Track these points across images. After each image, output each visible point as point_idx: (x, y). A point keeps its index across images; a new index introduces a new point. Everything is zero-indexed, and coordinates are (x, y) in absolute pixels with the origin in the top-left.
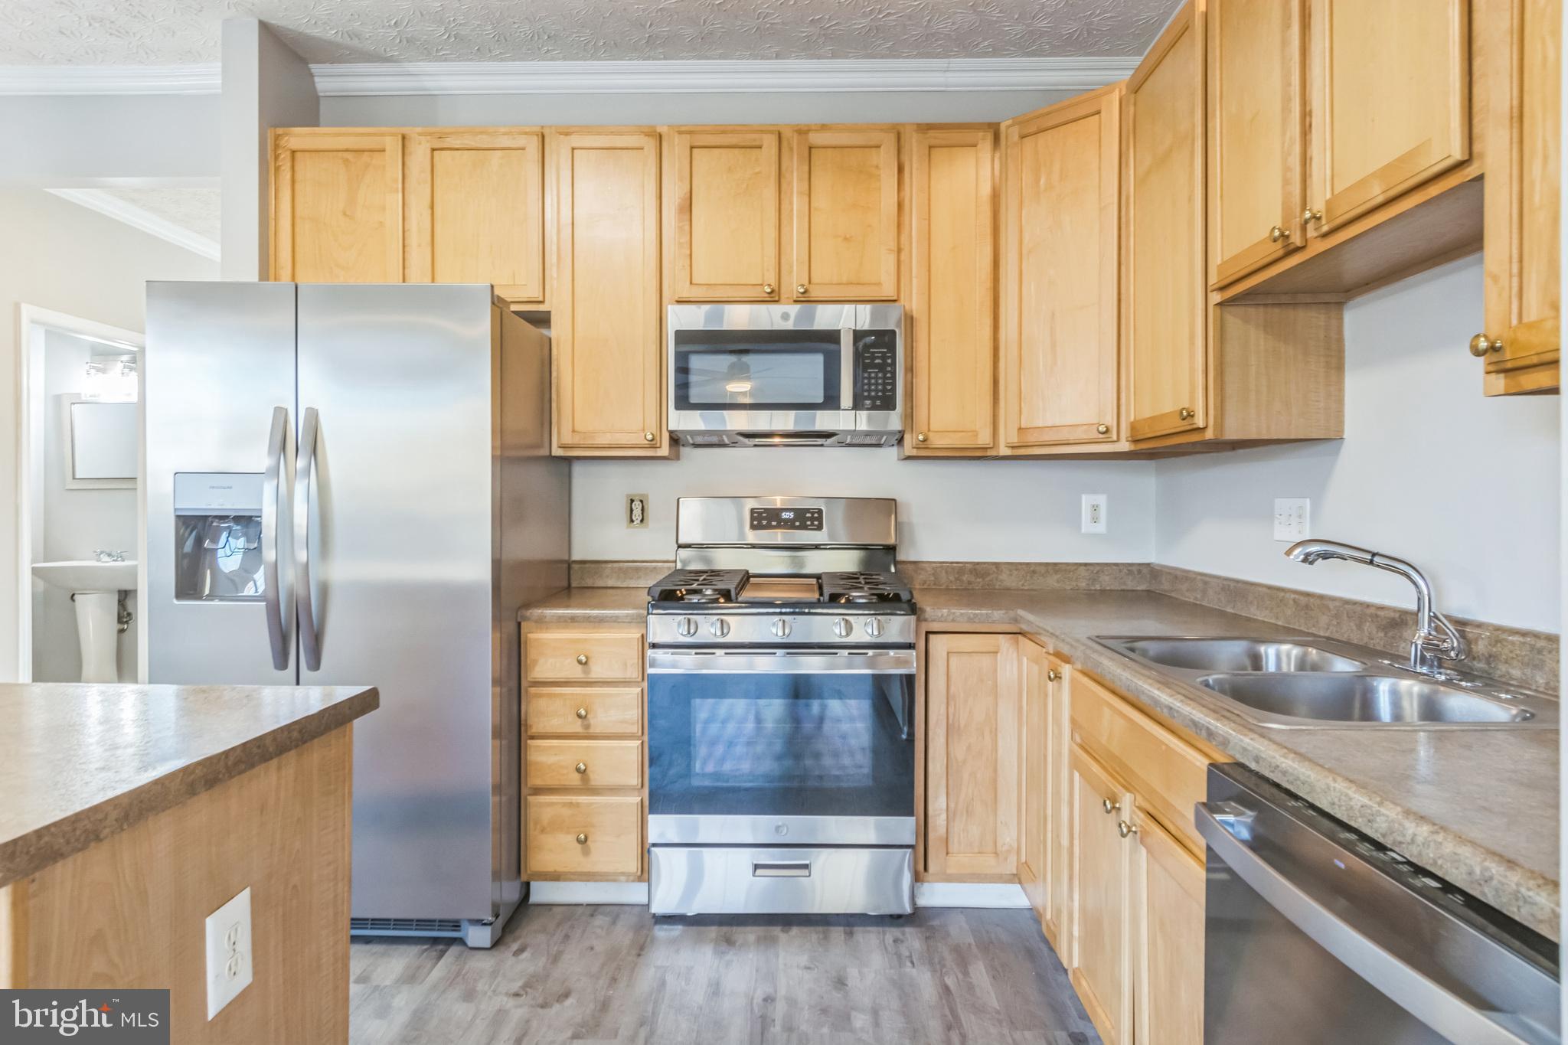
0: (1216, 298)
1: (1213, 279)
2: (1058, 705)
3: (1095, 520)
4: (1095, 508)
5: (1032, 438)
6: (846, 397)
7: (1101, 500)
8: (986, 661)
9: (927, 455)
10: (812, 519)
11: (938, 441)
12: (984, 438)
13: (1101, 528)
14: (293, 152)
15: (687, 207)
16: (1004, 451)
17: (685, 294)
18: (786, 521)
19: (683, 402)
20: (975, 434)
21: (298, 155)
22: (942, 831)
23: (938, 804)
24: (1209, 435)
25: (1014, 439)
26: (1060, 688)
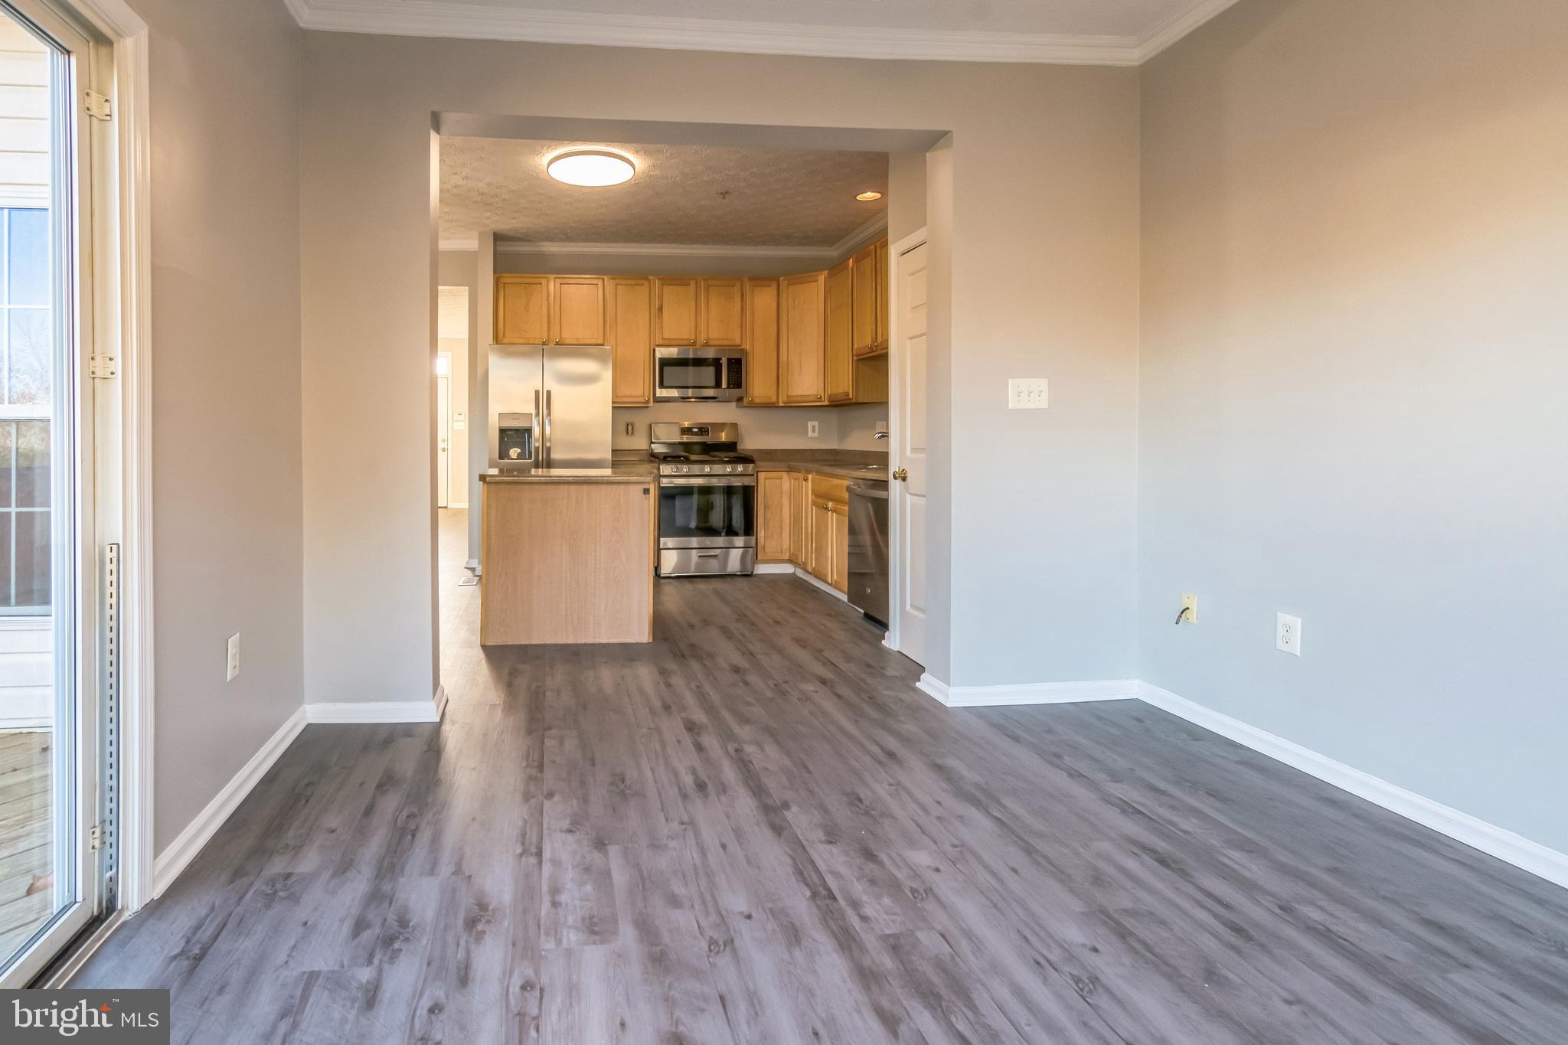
0: (855, 358)
1: (854, 352)
2: (807, 488)
3: (814, 431)
4: (814, 427)
5: (792, 399)
6: (724, 385)
7: (816, 423)
8: (777, 481)
9: (754, 406)
10: (705, 431)
11: (758, 401)
12: (774, 399)
13: (816, 435)
14: (505, 284)
15: (660, 309)
16: (781, 404)
17: (660, 342)
18: (695, 432)
19: (662, 386)
20: (770, 398)
21: (506, 285)
22: (762, 543)
23: (761, 534)
24: (854, 401)
25: (785, 399)
26: (808, 484)
